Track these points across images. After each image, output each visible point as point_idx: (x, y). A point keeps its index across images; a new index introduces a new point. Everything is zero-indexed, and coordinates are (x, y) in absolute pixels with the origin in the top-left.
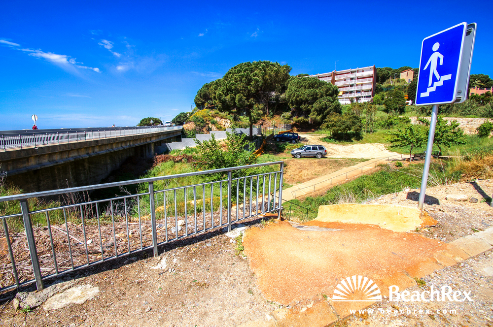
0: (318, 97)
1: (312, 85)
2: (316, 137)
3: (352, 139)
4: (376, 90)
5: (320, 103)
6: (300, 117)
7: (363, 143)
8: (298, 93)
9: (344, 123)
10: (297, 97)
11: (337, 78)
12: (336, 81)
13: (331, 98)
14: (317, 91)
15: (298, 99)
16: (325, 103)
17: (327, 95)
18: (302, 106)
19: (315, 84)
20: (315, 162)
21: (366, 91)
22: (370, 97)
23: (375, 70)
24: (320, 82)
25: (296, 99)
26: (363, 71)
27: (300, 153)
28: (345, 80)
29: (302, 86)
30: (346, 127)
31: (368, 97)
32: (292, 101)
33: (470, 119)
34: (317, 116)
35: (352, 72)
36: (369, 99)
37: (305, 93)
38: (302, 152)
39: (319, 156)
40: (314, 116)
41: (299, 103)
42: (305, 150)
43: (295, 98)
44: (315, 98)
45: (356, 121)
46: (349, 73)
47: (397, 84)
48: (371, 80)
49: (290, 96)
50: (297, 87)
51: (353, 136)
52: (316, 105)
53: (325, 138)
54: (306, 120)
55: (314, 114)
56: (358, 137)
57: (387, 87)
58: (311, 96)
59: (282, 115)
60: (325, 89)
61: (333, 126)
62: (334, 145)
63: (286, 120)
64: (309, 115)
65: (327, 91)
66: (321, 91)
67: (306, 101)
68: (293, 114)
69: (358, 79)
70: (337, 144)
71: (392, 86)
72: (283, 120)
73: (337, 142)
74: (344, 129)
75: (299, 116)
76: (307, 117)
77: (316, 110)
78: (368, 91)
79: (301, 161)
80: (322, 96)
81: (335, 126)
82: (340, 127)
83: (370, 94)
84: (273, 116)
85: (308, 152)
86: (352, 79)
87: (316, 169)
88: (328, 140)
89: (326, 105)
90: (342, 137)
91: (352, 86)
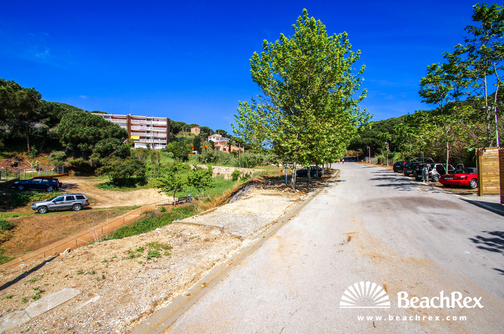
0: (102, 137)
1: (94, 122)
2: (92, 182)
3: (137, 185)
4: (170, 139)
5: (104, 144)
6: (78, 157)
7: (147, 188)
8: (74, 129)
9: (123, 167)
10: (73, 133)
11: (132, 122)
12: (132, 125)
13: (118, 141)
14: (100, 130)
15: (73, 136)
16: (111, 145)
17: (113, 137)
18: (80, 145)
19: (96, 122)
20: (67, 217)
21: (162, 139)
22: (165, 144)
23: (168, 121)
24: (104, 121)
25: (70, 136)
26: (158, 120)
27: (46, 206)
28: (142, 126)
29: (79, 122)
30: (126, 172)
31: (163, 144)
32: (65, 138)
33: (227, 168)
34: (100, 158)
35: (148, 120)
36: (164, 147)
37: (84, 131)
38: (50, 205)
39: (77, 208)
40: (96, 158)
41: (75, 141)
42: (54, 202)
43: (68, 134)
44: (97, 138)
45: (138, 166)
46: (145, 120)
47: (188, 137)
48: (165, 130)
49: (62, 131)
50: (73, 122)
51: (137, 182)
52: (99, 146)
53: (102, 184)
54: (87, 162)
55: (96, 156)
56: (143, 182)
57: (181, 138)
58: (92, 135)
59: (52, 154)
60: (110, 130)
61: (110, 170)
62: (111, 192)
63: (56, 161)
64: (90, 157)
65: (113, 132)
66: (106, 131)
67: (84, 141)
68: (69, 153)
69: (154, 126)
70: (116, 190)
71: (184, 138)
72: (52, 160)
73: (117, 188)
74: (124, 174)
75: (76, 157)
76: (88, 159)
77: (99, 151)
78: (163, 139)
79: (45, 218)
80: (106, 137)
81: (113, 170)
82: (119, 171)
83: (165, 141)
84: (37, 155)
85: (59, 204)
86: (148, 126)
87: (66, 227)
88: (106, 186)
89: (112, 147)
90: (123, 182)
91: (148, 132)
